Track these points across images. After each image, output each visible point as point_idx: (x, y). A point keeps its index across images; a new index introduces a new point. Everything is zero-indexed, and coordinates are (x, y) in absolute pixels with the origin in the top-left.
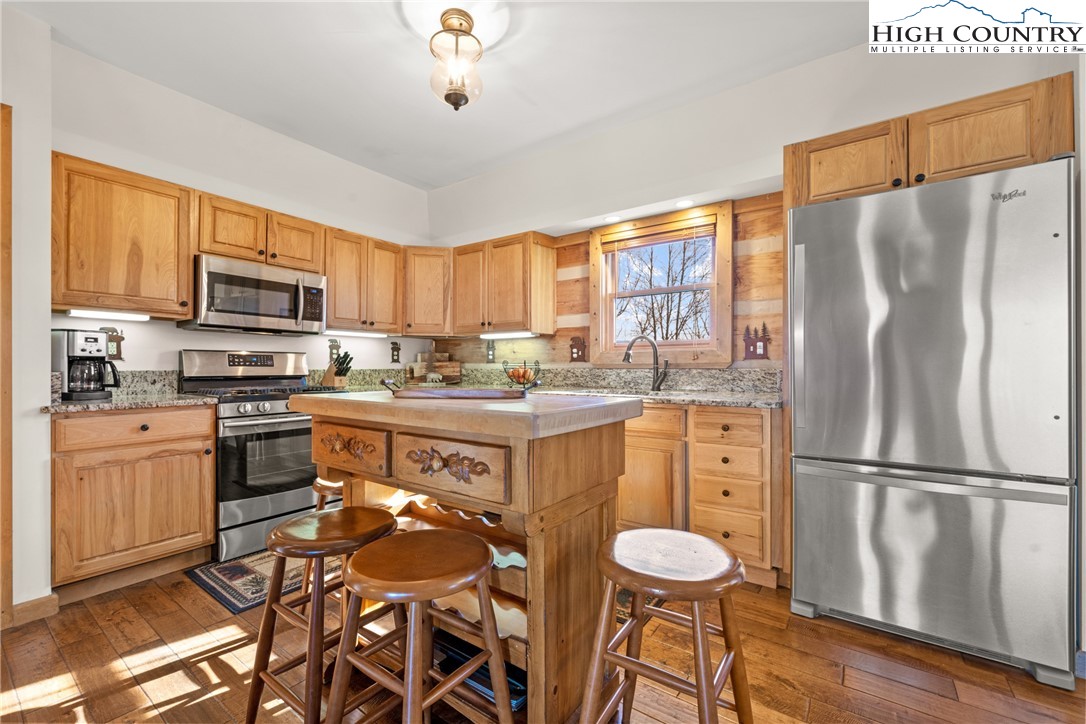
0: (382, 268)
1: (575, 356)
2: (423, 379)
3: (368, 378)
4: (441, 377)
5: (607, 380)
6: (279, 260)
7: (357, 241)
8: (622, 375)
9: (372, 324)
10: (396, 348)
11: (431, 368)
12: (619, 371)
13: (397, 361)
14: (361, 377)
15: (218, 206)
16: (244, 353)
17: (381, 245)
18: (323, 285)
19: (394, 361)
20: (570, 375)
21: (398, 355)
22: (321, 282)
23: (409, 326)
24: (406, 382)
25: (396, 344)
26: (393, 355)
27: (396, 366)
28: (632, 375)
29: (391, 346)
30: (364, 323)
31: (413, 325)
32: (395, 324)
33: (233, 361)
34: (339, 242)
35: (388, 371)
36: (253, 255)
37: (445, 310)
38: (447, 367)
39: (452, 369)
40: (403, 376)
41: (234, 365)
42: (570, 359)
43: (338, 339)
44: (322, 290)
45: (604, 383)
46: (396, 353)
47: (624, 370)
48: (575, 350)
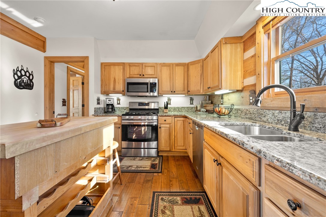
0: (179, 72)
1: (251, 101)
2: (200, 111)
3: (180, 110)
4: (205, 110)
5: (266, 118)
6: (145, 76)
7: (169, 65)
8: (276, 114)
9: (175, 92)
10: (192, 99)
11: (202, 106)
12: (274, 112)
13: (192, 104)
14: (178, 109)
15: (131, 65)
16: (147, 102)
17: (178, 65)
18: (157, 82)
19: (191, 104)
20: (248, 112)
21: (193, 102)
22: (156, 80)
23: (189, 91)
24: (195, 111)
25: (192, 98)
26: (191, 102)
27: (192, 106)
28: (283, 115)
29: (190, 99)
30: (172, 92)
31: (190, 91)
32: (184, 91)
33: (140, 105)
34: (163, 67)
35: (188, 107)
36: (139, 76)
37: (201, 84)
38: (208, 106)
39: (210, 107)
40: (194, 109)
41: (140, 106)
42: (249, 103)
43: (170, 97)
44: (156, 83)
45: (265, 119)
46: (192, 101)
47: (277, 111)
48: (251, 98)
